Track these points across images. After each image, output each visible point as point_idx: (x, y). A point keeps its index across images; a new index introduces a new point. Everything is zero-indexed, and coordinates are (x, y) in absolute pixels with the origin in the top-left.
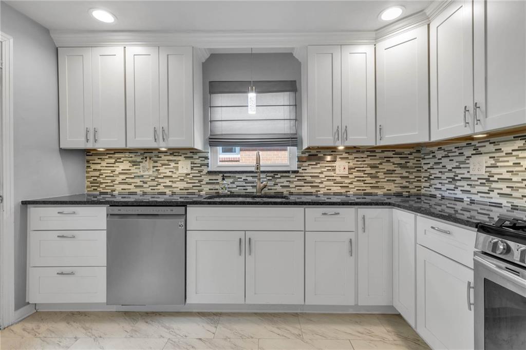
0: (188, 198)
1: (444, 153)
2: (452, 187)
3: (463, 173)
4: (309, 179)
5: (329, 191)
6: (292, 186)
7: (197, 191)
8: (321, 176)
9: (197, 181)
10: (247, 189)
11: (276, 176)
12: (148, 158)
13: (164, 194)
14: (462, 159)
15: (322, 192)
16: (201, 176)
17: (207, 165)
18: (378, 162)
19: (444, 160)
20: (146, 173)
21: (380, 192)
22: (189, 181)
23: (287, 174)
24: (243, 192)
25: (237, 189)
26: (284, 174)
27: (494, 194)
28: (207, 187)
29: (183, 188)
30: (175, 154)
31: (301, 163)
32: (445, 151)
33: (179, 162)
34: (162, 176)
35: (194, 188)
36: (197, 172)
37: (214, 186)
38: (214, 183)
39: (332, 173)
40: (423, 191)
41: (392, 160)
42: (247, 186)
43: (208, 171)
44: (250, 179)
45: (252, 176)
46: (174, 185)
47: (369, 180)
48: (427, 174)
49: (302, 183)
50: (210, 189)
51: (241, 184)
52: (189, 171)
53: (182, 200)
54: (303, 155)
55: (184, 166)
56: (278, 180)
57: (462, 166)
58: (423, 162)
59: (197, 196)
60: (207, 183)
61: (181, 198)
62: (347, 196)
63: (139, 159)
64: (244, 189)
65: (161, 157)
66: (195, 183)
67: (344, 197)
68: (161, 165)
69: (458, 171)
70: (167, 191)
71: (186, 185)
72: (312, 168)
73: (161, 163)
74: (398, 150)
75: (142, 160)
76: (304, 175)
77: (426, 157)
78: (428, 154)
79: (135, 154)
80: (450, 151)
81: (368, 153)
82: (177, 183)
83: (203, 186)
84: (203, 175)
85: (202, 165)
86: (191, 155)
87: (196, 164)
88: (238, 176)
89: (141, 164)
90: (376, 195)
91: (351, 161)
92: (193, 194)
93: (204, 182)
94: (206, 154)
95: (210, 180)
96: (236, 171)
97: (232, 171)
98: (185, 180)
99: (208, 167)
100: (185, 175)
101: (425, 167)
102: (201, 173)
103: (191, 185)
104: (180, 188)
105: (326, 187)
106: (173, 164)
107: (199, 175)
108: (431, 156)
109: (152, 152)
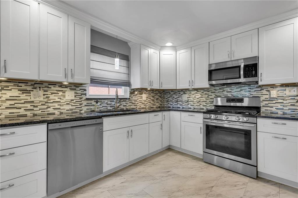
0: (72, 115)
1: (174, 93)
2: (176, 104)
3: (180, 99)
4: (133, 102)
5: (140, 107)
6: (127, 105)
7: (79, 111)
8: (138, 100)
9: (79, 104)
10: (107, 108)
11: (121, 101)
12: (38, 88)
13: (54, 114)
14: (180, 95)
15: (138, 108)
16: (81, 101)
17: (85, 94)
18: (154, 95)
19: (173, 95)
20: (38, 99)
21: (155, 106)
22: (73, 105)
23: (125, 100)
24: (106, 110)
25: (103, 108)
26: (124, 100)
27: (189, 105)
28: (85, 108)
29: (69, 109)
30: (62, 86)
31: (131, 95)
32: (174, 92)
33: (66, 92)
34: (52, 101)
35: (77, 109)
36: (79, 98)
37: (90, 107)
38: (90, 105)
39: (141, 99)
40: (165, 106)
41: (158, 94)
42: (108, 106)
43: (86, 98)
44: (109, 102)
45: (110, 101)
46: (62, 108)
47: (152, 102)
48: (167, 100)
49: (131, 104)
50: (87, 109)
51: (105, 105)
52: (73, 98)
53: (68, 117)
54: (132, 91)
55: (70, 95)
56: (122, 103)
57: (180, 97)
58: (165, 95)
59: (79, 114)
60: (85, 105)
61: (67, 116)
62: (146, 109)
63: (29, 88)
64: (106, 108)
65: (51, 88)
66: (77, 106)
67: (145, 109)
68: (50, 94)
69: (178, 99)
70: (57, 112)
71: (70, 107)
72: (135, 97)
73: (50, 92)
74: (159, 91)
75: (32, 89)
76: (132, 100)
77: (167, 94)
78: (168, 93)
79: (26, 84)
80: (176, 92)
81: (152, 91)
82: (64, 106)
83: (82, 107)
84: (83, 100)
85: (82, 94)
86: (74, 88)
87: (78, 93)
88: (103, 101)
89: (31, 92)
90: (154, 108)
91: (147, 94)
92: (76, 112)
93: (83, 105)
94: (85, 88)
95: (87, 103)
96: (103, 98)
97: (100, 98)
98: (70, 104)
99: (86, 95)
100: (70, 101)
101: (166, 97)
102: (82, 99)
103: (74, 107)
104: (66, 109)
105: (140, 106)
106: (61, 93)
107: (80, 100)
108: (169, 93)
109: (43, 84)
